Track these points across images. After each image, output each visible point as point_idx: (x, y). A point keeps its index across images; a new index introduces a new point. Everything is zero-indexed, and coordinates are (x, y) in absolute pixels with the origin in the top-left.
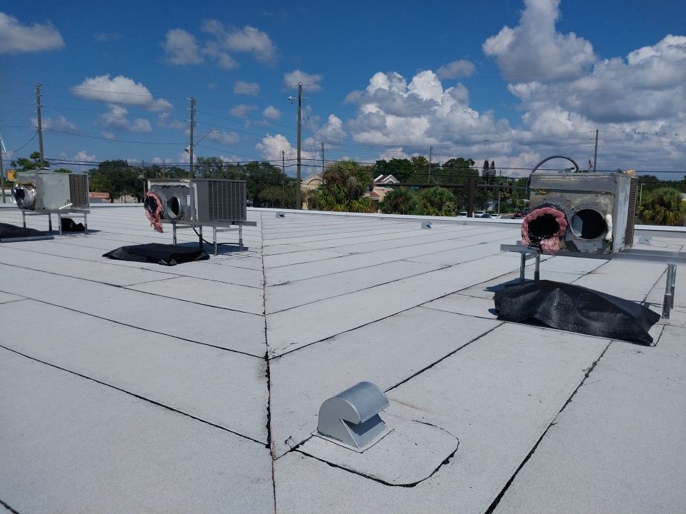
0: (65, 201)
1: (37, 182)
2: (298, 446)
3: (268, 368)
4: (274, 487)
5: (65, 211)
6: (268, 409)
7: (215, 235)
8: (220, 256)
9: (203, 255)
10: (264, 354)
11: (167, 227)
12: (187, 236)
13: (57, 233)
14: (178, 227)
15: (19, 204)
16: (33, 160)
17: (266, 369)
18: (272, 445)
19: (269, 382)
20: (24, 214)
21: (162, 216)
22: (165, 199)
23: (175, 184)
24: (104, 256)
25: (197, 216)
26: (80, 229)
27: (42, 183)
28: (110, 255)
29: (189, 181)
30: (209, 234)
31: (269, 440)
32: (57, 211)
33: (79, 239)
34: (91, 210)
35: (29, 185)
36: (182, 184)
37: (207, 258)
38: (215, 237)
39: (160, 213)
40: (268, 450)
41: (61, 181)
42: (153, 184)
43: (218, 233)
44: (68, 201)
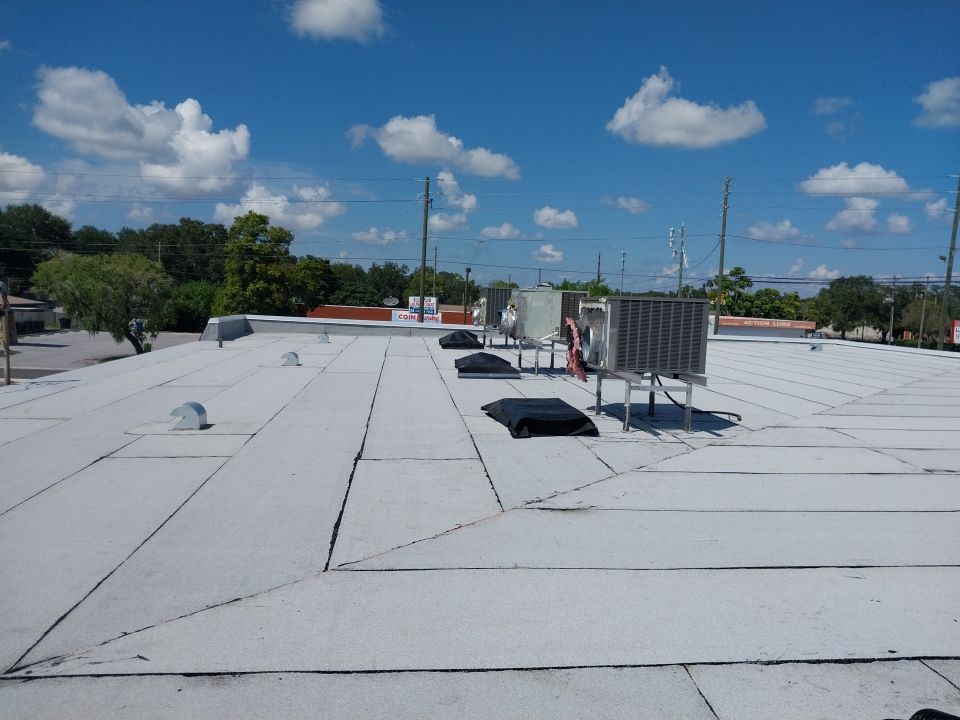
0: (553, 329)
1: (519, 302)
16: (733, 279)
23: (594, 306)
24: (483, 408)
25: (607, 359)
29: (605, 300)
35: (513, 307)
36: (599, 305)
37: (595, 433)
41: (551, 301)
43: (632, 391)
44: (557, 328)
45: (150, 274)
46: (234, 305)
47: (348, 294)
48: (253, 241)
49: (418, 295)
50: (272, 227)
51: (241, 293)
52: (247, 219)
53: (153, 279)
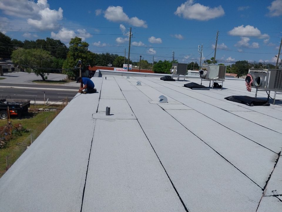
0: (216, 76)
1: (208, 69)
2: (278, 195)
3: (278, 159)
4: (258, 206)
5: (215, 80)
6: (270, 175)
7: (275, 95)
8: (276, 105)
9: (267, 103)
10: (279, 153)
11: (254, 90)
12: (262, 94)
13: (211, 88)
14: (258, 90)
15: (201, 76)
16: (212, 61)
17: (277, 159)
18: (265, 190)
19: (275, 165)
20: (202, 80)
21: (252, 85)
22: (255, 78)
23: (261, 71)
24: (225, 98)
25: (268, 86)
26: (220, 87)
27: (210, 69)
28: (227, 99)
29: (267, 70)
30: (272, 94)
31: (265, 187)
32: (213, 80)
33: (219, 91)
34: (225, 80)
35: (205, 70)
36: (264, 71)
37: (269, 105)
38: (275, 96)
39: (251, 83)
40: (262, 191)
41: (216, 68)
42: (251, 71)
43: (276, 95)
44: (217, 76)
45: (48, 55)
46: (72, 65)
47: (97, 62)
48: (77, 46)
49: (127, 64)
50: (83, 42)
51: (74, 62)
52: (76, 39)
53: (48, 57)
